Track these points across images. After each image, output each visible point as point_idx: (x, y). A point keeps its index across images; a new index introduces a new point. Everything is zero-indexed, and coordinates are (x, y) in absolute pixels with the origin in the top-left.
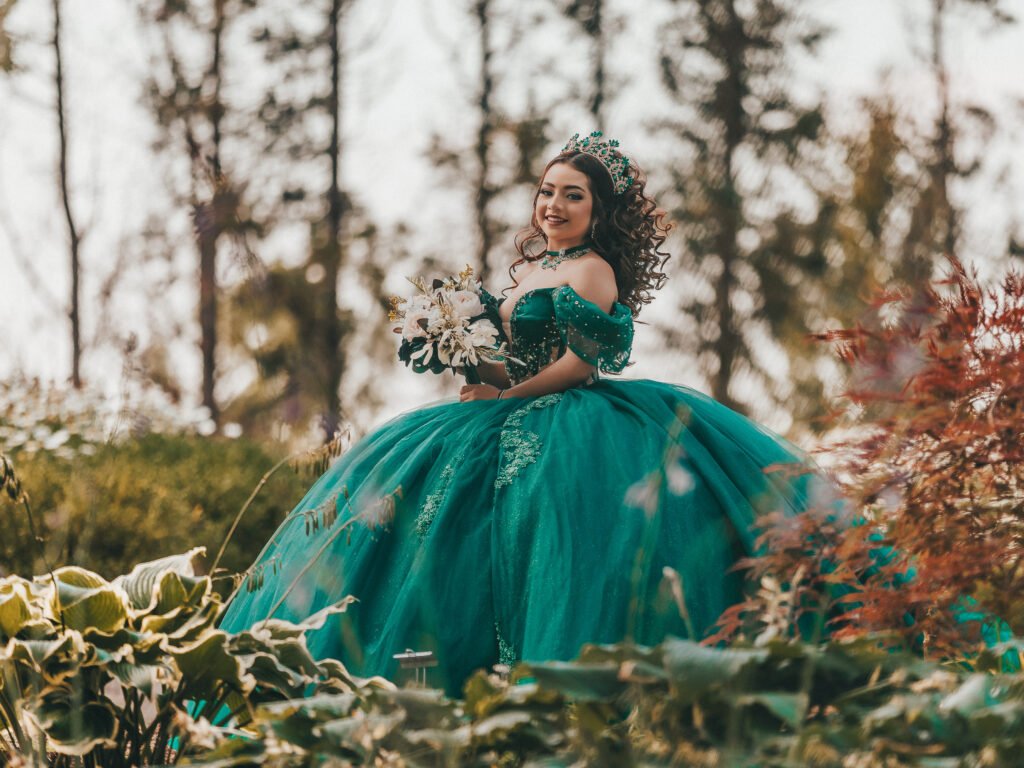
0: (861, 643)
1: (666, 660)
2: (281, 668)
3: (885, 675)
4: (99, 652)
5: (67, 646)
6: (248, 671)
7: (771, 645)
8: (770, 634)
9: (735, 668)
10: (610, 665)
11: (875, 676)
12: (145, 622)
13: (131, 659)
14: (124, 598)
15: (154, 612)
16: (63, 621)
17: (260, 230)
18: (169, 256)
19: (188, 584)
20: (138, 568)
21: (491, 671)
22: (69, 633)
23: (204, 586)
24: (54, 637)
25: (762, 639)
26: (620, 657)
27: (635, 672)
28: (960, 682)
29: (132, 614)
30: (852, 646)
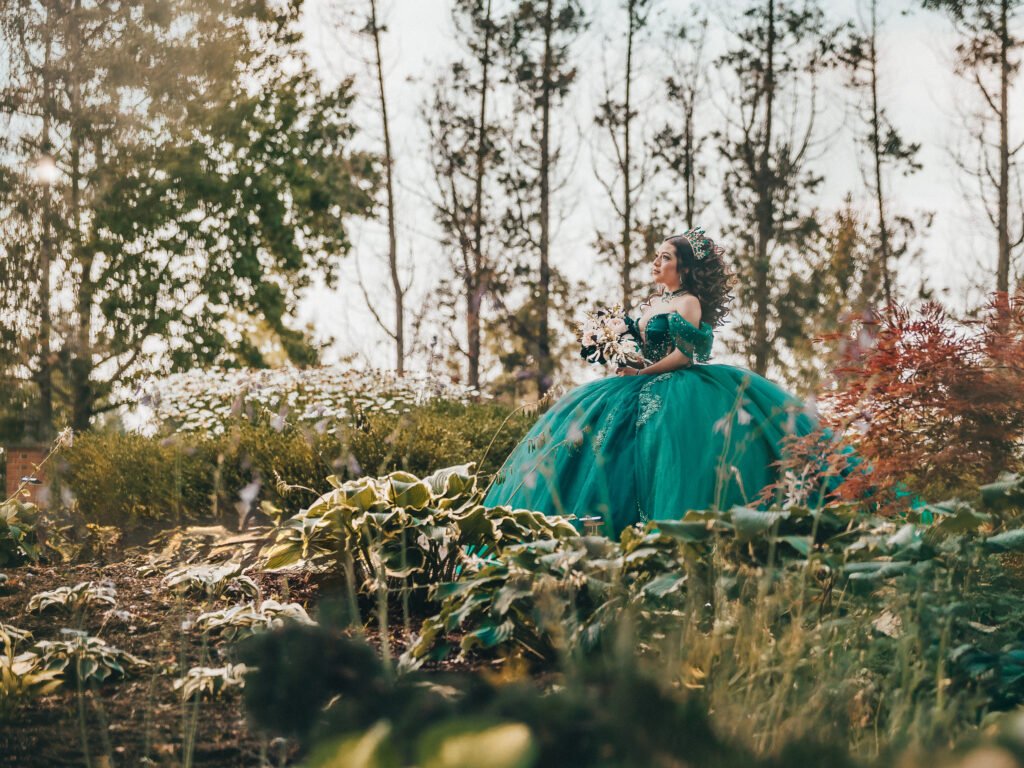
0: (842, 507)
1: (733, 518)
2: (518, 526)
3: (855, 525)
4: (414, 519)
5: (397, 515)
6: (498, 528)
7: (791, 509)
8: (790, 503)
9: (771, 522)
10: (702, 522)
11: (850, 526)
12: (440, 502)
13: (433, 523)
14: (429, 488)
15: (445, 496)
16: (395, 502)
17: (504, 288)
18: (452, 305)
19: (464, 480)
20: (437, 472)
21: (634, 526)
22: (397, 509)
23: (473, 480)
24: (389, 511)
25: (786, 507)
26: (709, 516)
27: (715, 525)
28: (898, 529)
29: (434, 497)
30: (836, 509)
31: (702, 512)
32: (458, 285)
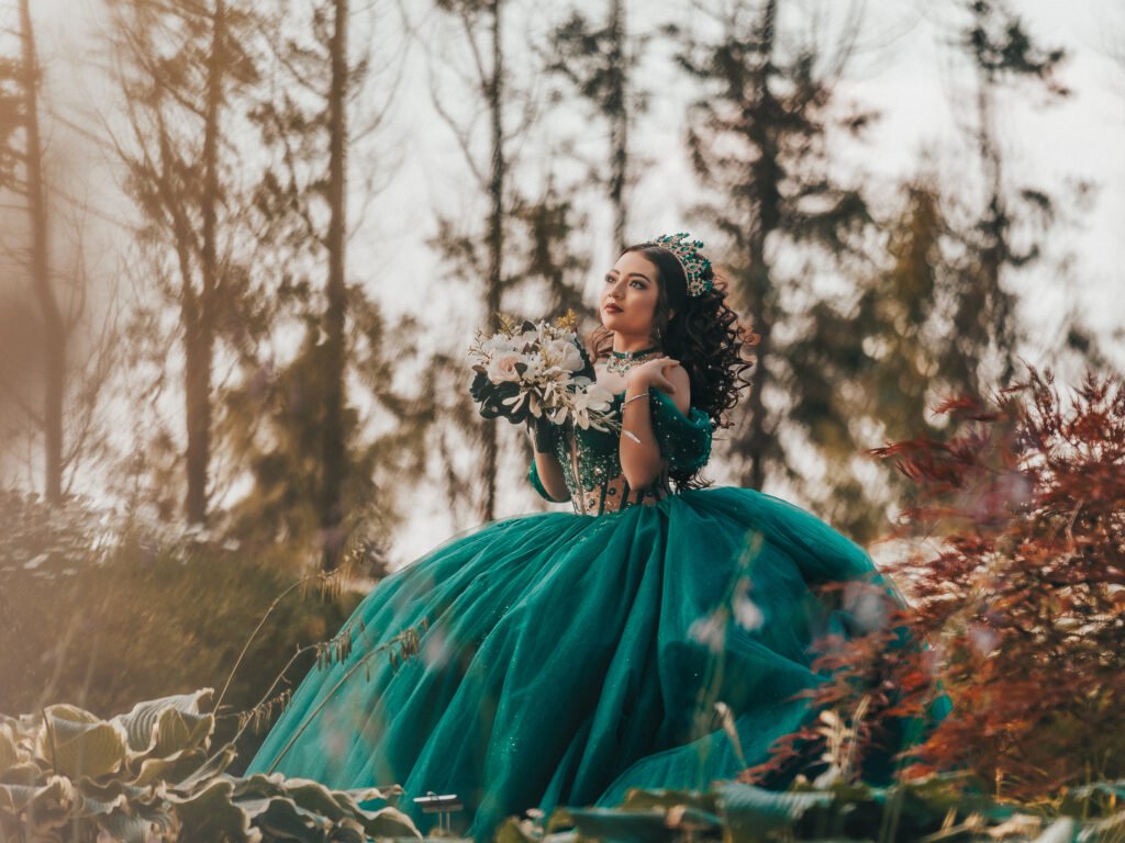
0: (933, 784)
1: (721, 804)
2: (300, 811)
3: (959, 820)
4: (91, 801)
5: (56, 790)
6: (255, 822)
7: (833, 788)
8: (832, 775)
9: (796, 813)
10: (659, 810)
11: (949, 820)
12: (144, 766)
13: (127, 809)
14: (123, 734)
15: (153, 755)
16: (53, 764)
17: (260, 326)
18: (160, 358)
19: (190, 720)
20: (138, 707)
21: (524, 817)
22: (56, 779)
23: (207, 723)
24: (42, 783)
25: (822, 781)
26: (672, 799)
27: (685, 817)
28: (1044, 826)
29: (131, 754)
30: (922, 788)
31: (659, 792)
32: (171, 318)
